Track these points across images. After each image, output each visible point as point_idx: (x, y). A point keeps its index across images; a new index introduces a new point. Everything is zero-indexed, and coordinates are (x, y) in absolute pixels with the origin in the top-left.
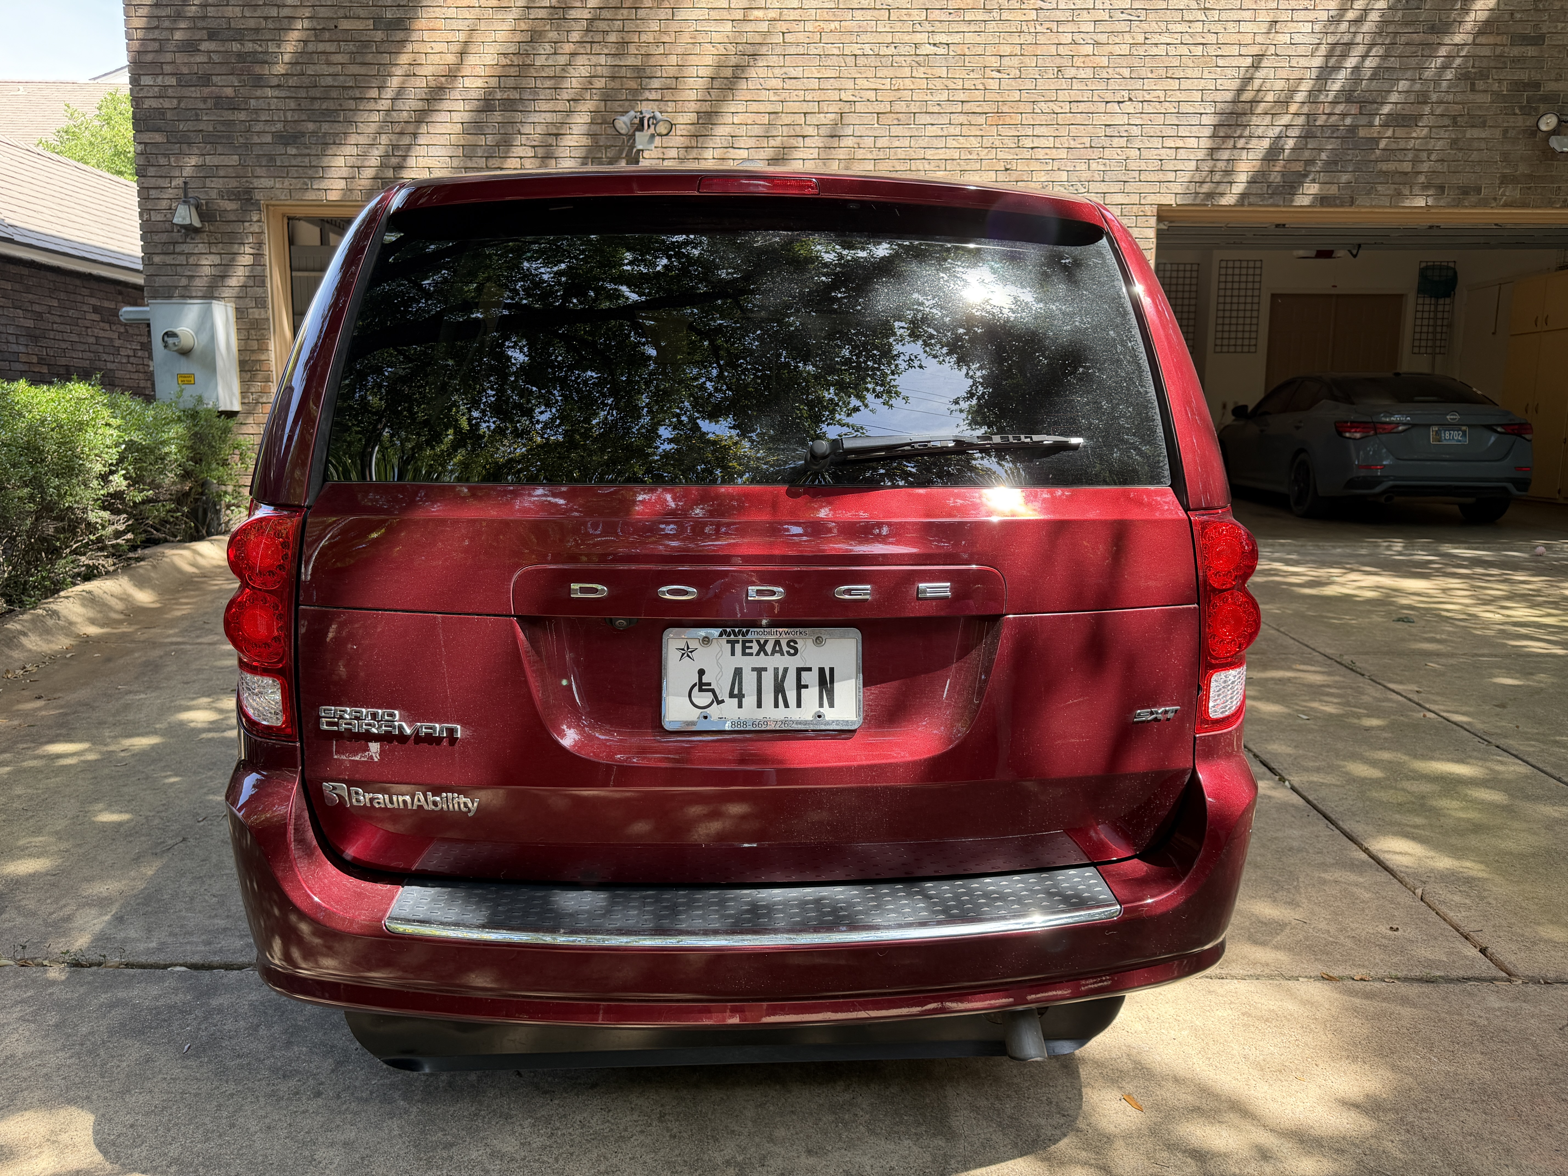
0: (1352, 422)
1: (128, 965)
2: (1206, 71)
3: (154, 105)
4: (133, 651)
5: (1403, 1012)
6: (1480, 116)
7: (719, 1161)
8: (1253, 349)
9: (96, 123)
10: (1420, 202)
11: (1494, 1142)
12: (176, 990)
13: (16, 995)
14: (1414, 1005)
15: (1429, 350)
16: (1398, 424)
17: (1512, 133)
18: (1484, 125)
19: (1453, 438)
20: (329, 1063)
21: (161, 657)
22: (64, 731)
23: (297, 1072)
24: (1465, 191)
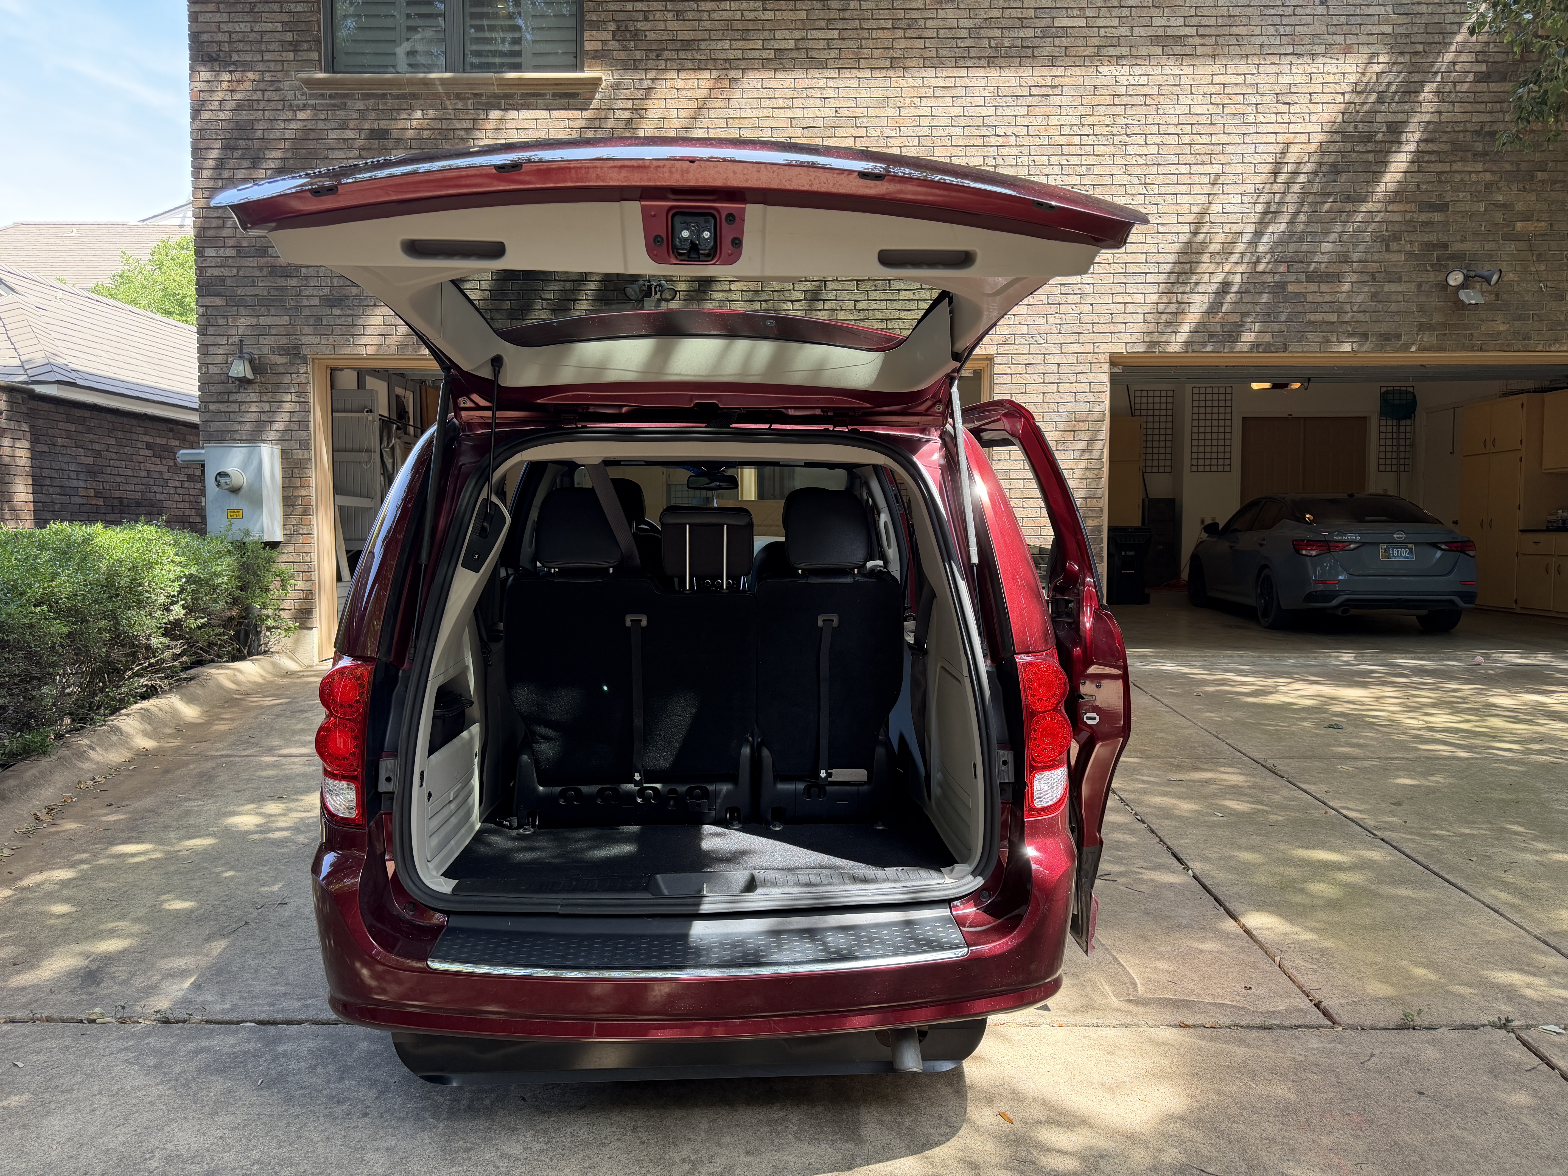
0: (1308, 541)
1: (207, 1022)
2: (1149, 237)
3: (216, 274)
4: (187, 764)
5: (1238, 1051)
6: (1396, 273)
7: (677, 1159)
8: (1227, 468)
9: (149, 268)
10: (1347, 348)
11: (1284, 1144)
12: (248, 1040)
13: (120, 1044)
14: (1249, 1046)
15: (1394, 468)
16: (1351, 542)
17: (1425, 287)
18: (1399, 280)
19: (1400, 555)
20: (373, 1093)
21: (213, 768)
22: (134, 834)
23: (349, 1099)
24: (1386, 338)
